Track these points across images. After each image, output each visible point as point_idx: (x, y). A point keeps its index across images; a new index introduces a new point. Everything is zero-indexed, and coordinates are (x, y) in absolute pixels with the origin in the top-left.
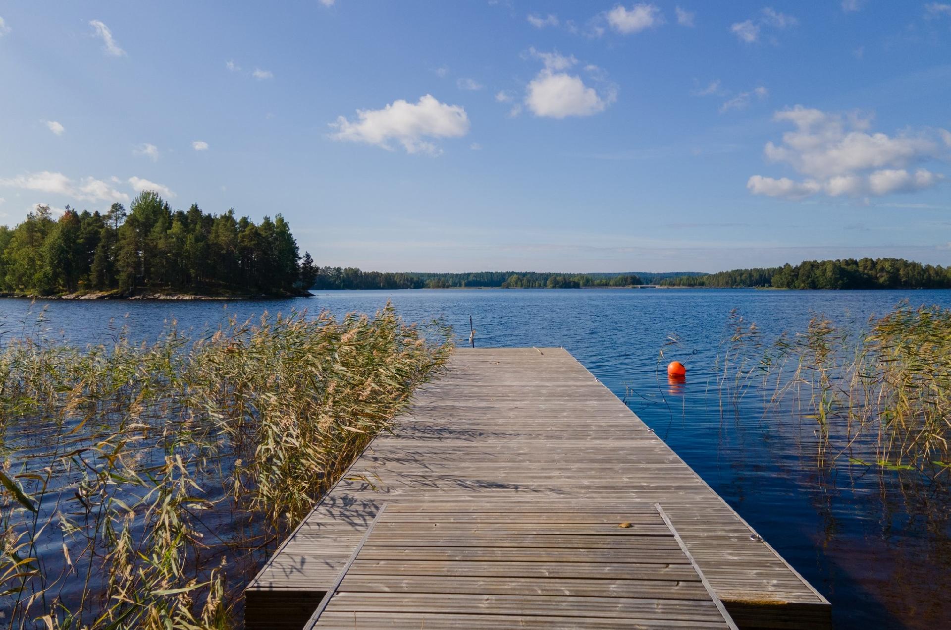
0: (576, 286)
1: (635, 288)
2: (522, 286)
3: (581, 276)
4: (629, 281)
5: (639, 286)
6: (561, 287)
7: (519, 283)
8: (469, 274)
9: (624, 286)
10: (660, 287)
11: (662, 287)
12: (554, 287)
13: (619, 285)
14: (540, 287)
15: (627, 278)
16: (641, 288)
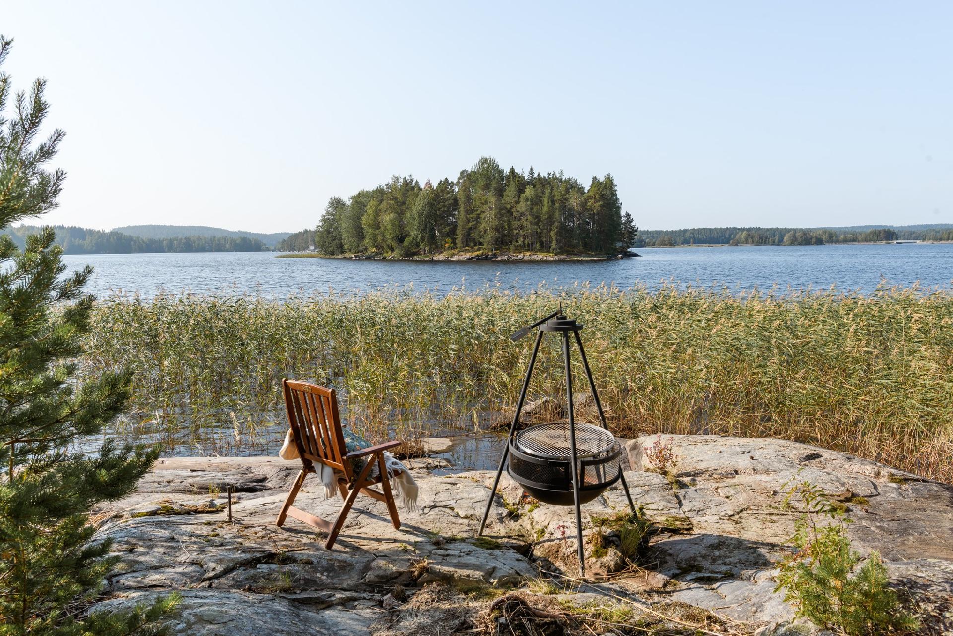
0: (819, 242)
1: (889, 243)
2: (753, 242)
3: (825, 231)
4: (882, 235)
5: (895, 242)
6: (800, 244)
7: (750, 240)
8: (686, 231)
9: (875, 241)
10: (922, 243)
11: (925, 243)
12: (792, 244)
13: (870, 241)
14: (774, 243)
15: (880, 232)
16: (898, 243)
